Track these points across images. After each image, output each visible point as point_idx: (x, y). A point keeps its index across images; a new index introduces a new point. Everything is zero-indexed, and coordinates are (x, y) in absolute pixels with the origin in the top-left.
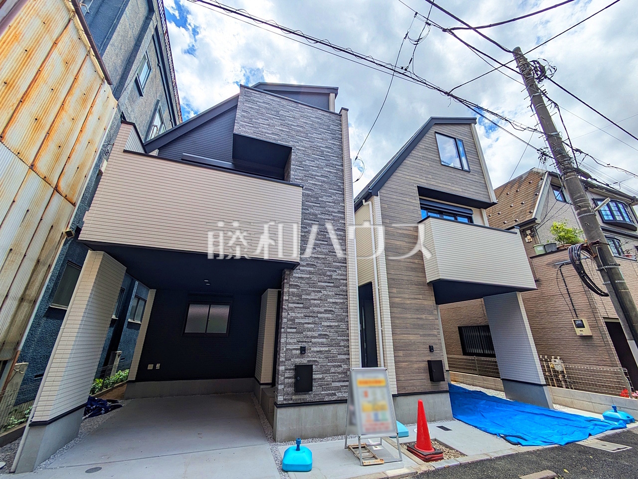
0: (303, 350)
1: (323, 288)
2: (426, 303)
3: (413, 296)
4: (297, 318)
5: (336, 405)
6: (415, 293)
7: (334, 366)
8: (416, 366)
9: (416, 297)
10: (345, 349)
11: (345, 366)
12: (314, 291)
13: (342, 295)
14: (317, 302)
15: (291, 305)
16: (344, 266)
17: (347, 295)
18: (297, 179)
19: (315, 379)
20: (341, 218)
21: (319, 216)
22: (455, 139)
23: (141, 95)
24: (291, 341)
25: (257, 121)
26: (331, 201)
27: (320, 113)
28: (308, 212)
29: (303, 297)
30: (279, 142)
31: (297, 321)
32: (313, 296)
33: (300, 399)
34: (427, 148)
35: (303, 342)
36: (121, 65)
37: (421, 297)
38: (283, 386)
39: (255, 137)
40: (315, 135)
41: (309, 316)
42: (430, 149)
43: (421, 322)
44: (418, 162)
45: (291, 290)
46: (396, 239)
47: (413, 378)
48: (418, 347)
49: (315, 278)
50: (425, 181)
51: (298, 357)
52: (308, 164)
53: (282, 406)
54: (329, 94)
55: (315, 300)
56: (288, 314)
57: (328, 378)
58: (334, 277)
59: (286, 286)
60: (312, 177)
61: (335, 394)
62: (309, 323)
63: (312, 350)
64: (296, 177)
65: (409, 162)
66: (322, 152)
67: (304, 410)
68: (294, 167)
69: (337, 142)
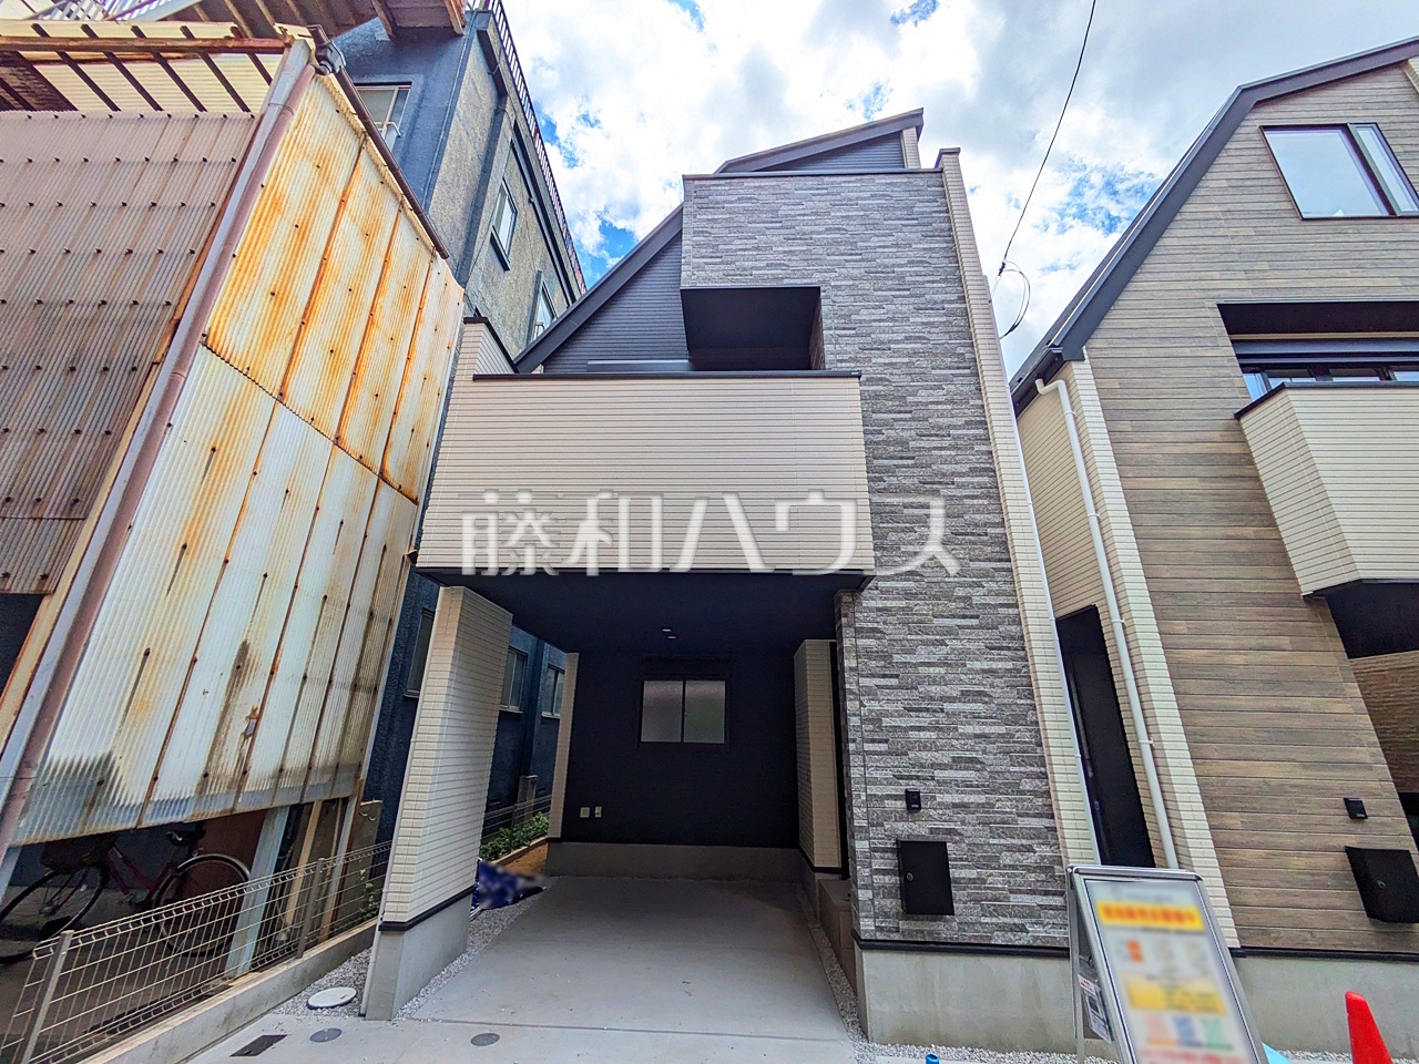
0: (913, 801)
1: (949, 632)
2: (1306, 659)
3: (1253, 642)
4: (888, 714)
5: (1030, 961)
6: (1263, 632)
7: (1009, 848)
8: (1299, 862)
9: (1266, 642)
10: (1039, 801)
11: (1046, 851)
12: (925, 643)
13: (1009, 648)
14: (937, 670)
15: (865, 682)
16: (1003, 570)
17: (1023, 649)
18: (842, 361)
19: (957, 881)
20: (976, 438)
21: (912, 444)
22: (1344, 127)
23: (506, 268)
24: (878, 775)
25: (730, 247)
26: (942, 399)
27: (884, 181)
28: (881, 437)
29: (897, 658)
30: (786, 281)
31: (886, 722)
32: (923, 654)
33: (922, 932)
34: (1240, 183)
35: (909, 778)
36: (464, 219)
37: (1285, 641)
38: (869, 894)
39: (729, 285)
40: (875, 241)
41: (920, 710)
42: (1249, 183)
43: (1297, 722)
44: (1209, 232)
45: (861, 642)
46: (1163, 474)
47: (1298, 901)
48: (1301, 801)
49: (922, 607)
50: (1246, 284)
51: (902, 819)
52: (867, 318)
53: (873, 945)
54: (901, 131)
55: (930, 664)
56: (862, 705)
57: (996, 880)
58: (976, 600)
59: (848, 632)
60: (882, 347)
61: (1023, 929)
62: (920, 729)
63: (938, 800)
64: (839, 357)
65: (1175, 242)
66: (902, 277)
67: (935, 961)
68: (831, 332)
69: (938, 242)
